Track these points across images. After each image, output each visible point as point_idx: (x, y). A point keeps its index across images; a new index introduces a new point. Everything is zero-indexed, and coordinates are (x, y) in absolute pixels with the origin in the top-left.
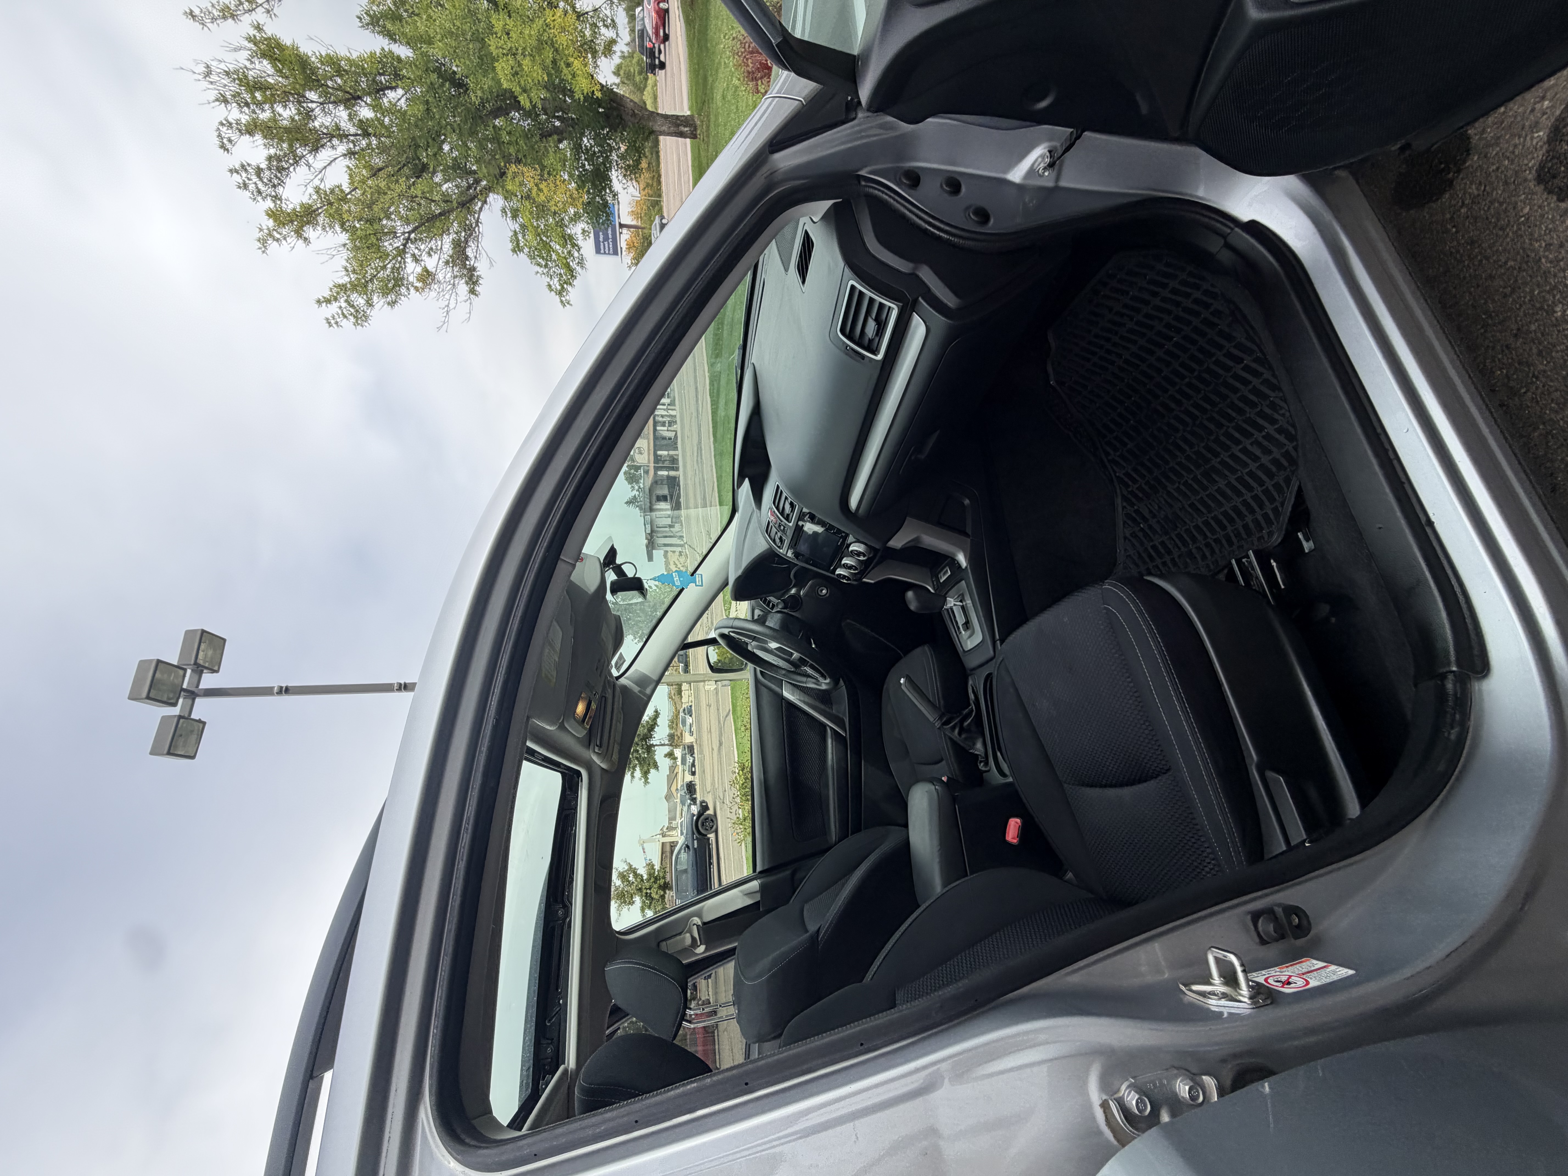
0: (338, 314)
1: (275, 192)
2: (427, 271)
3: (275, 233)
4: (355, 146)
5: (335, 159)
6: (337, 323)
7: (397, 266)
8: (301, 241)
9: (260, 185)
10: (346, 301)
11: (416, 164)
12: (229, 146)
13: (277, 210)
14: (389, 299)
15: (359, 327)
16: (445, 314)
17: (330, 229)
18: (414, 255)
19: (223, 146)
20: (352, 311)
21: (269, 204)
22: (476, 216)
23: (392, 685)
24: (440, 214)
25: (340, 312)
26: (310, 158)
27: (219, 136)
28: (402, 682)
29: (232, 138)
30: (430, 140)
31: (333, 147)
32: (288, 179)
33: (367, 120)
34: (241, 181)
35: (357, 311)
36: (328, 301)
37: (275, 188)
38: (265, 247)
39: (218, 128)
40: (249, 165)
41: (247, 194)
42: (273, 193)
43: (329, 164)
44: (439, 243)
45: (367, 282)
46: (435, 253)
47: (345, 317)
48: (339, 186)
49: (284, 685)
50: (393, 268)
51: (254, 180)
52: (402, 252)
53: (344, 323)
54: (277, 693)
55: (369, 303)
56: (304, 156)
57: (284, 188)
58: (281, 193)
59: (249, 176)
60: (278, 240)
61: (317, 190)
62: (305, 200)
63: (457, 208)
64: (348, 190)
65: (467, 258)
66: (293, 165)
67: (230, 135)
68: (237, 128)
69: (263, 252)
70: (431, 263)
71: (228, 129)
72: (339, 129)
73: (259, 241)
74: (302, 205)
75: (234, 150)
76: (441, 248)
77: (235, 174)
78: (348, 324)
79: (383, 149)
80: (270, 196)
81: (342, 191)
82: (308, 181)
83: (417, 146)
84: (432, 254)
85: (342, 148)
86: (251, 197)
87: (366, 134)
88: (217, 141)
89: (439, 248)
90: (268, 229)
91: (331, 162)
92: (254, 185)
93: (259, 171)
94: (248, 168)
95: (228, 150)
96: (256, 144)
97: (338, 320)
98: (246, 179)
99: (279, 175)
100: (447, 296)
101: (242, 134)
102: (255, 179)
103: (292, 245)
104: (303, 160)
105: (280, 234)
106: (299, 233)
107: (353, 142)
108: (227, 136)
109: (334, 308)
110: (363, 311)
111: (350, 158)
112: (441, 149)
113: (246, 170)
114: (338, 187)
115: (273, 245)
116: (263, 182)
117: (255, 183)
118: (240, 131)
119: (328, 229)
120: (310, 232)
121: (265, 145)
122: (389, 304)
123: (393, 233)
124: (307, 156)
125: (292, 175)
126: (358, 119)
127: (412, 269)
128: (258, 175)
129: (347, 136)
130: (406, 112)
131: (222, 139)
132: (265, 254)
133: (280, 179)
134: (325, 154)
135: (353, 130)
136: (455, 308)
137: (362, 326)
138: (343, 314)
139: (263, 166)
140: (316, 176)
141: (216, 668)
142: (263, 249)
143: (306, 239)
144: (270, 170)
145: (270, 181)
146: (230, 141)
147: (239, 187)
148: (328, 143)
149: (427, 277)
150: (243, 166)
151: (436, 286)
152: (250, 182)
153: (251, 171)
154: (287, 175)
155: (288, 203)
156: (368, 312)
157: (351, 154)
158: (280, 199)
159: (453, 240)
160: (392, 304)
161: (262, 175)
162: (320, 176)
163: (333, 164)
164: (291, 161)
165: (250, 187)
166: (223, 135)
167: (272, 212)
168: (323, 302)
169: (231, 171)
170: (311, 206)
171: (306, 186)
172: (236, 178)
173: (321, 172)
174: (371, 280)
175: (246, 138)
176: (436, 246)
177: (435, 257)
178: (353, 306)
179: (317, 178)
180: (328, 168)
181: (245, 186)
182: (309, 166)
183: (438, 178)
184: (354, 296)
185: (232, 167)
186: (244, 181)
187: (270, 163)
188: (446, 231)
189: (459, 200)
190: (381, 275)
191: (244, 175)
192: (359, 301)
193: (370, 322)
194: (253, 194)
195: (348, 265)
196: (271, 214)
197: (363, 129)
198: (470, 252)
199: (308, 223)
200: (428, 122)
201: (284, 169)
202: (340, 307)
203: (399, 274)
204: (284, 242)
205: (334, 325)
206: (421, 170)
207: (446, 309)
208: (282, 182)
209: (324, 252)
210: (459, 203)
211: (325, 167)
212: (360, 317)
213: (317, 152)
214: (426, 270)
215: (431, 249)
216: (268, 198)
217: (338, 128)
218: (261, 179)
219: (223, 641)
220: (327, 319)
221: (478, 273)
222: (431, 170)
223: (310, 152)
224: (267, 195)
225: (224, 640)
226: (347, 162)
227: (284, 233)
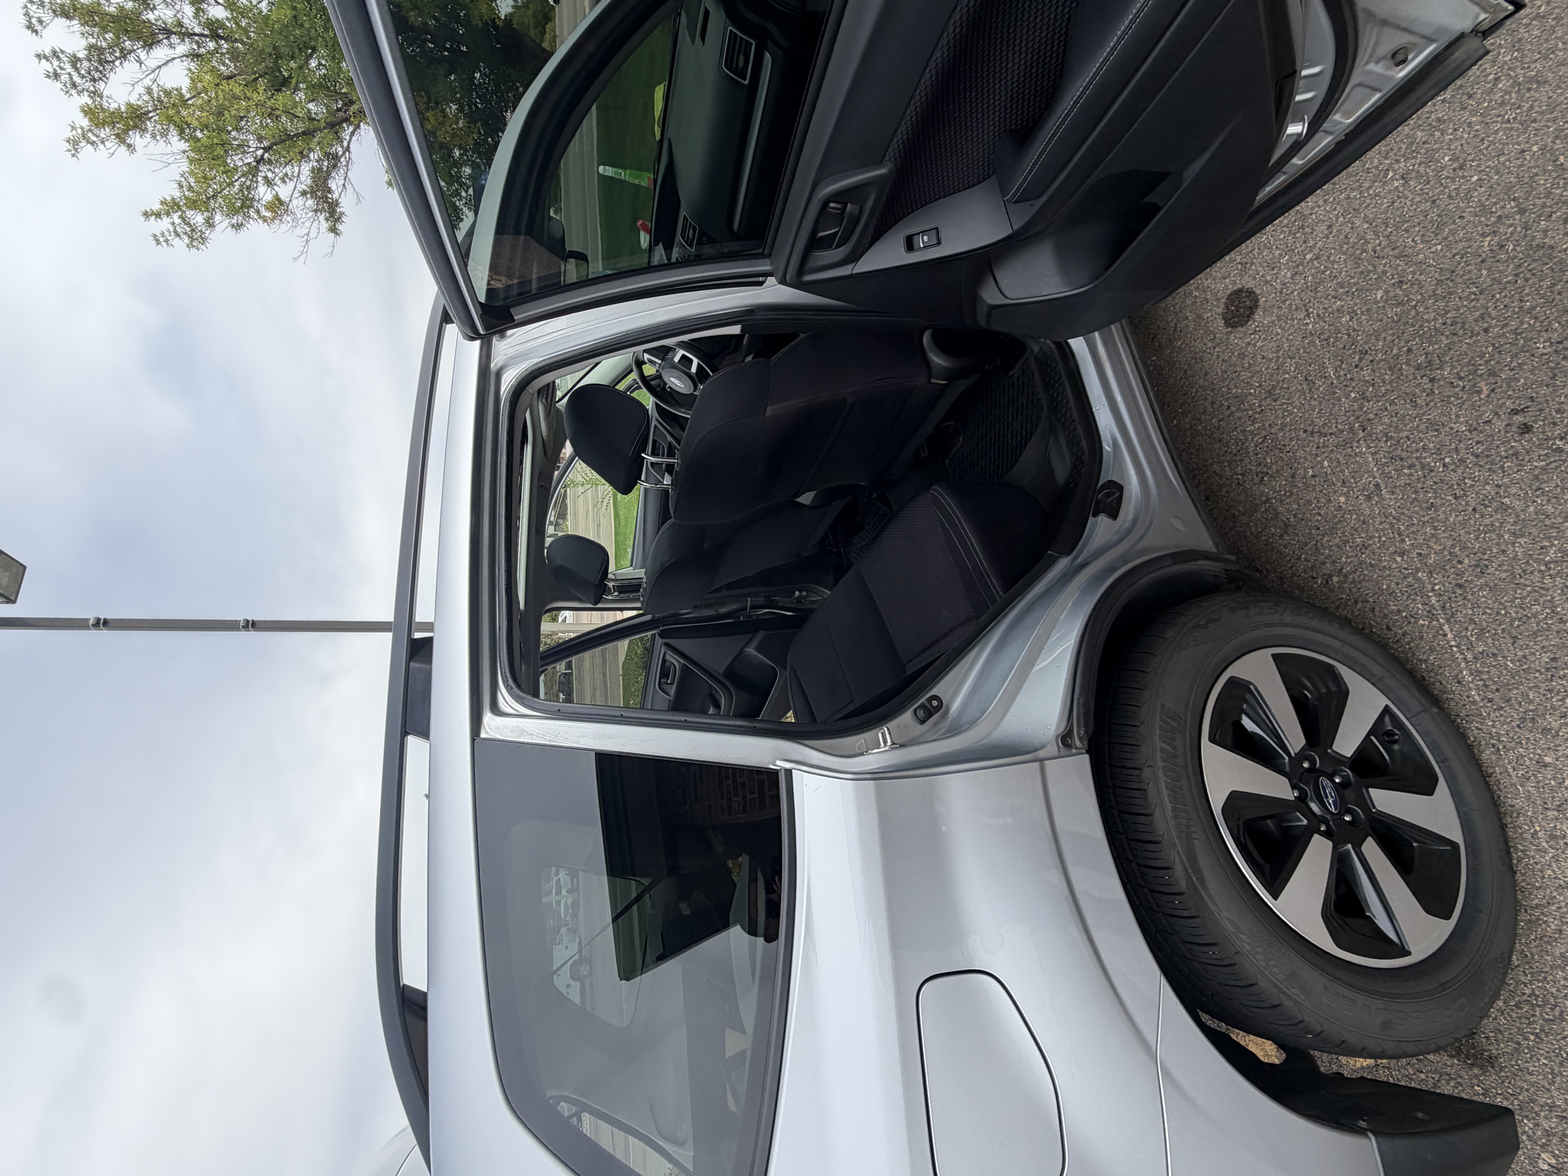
0: (169, 231)
1: (94, 87)
2: (279, 200)
3: (90, 135)
4: (199, 47)
5: (173, 59)
6: (167, 241)
7: (248, 183)
8: (123, 148)
9: (76, 78)
10: (181, 217)
11: (276, 76)
12: (38, 27)
13: (96, 107)
14: (234, 221)
15: (193, 250)
16: (304, 243)
17: (162, 137)
18: (266, 177)
19: (30, 27)
20: (188, 229)
21: (86, 99)
22: (345, 144)
23: (237, 622)
24: (304, 133)
25: (172, 229)
26: (142, 54)
27: (27, 14)
28: (250, 619)
29: (44, 19)
30: (296, 51)
31: (171, 46)
32: (112, 74)
33: (217, 20)
34: (51, 70)
35: (193, 230)
36: (158, 215)
37: (95, 82)
38: (76, 150)
39: (26, 7)
40: (62, 52)
41: (58, 85)
42: (92, 89)
43: (165, 64)
44: (296, 169)
45: (208, 198)
46: (290, 180)
47: (177, 235)
48: (179, 90)
49: (102, 617)
50: (241, 185)
51: (68, 71)
52: (253, 171)
53: (176, 242)
54: (93, 625)
55: (210, 223)
56: (134, 50)
57: (106, 83)
58: (102, 89)
59: (62, 65)
60: (93, 143)
61: (149, 91)
62: (133, 100)
63: (325, 128)
64: (188, 96)
65: (330, 191)
66: (119, 58)
67: (40, 15)
68: (51, 8)
69: (73, 155)
70: (284, 191)
71: (38, 8)
72: (182, 26)
73: (68, 142)
74: (129, 105)
75: (45, 33)
76: (298, 175)
77: (44, 61)
78: (180, 244)
79: (235, 56)
80: (87, 91)
81: (181, 95)
82: (136, 80)
83: (279, 56)
84: (287, 180)
85: (182, 48)
86: (62, 89)
87: (215, 36)
88: (23, 20)
89: (296, 175)
90: (82, 128)
91: (168, 61)
92: (67, 76)
93: (75, 61)
94: (60, 55)
95: (36, 32)
96: (72, 29)
97: (169, 238)
98: (57, 68)
99: (101, 68)
100: (308, 224)
101: (57, 16)
102: (68, 68)
103: (112, 151)
104: (133, 54)
105: (97, 136)
106: (121, 138)
107: (197, 43)
108: (37, 15)
109: (165, 224)
110: (201, 231)
111: (192, 60)
112: (307, 63)
113: (58, 58)
114: (177, 90)
115: (86, 150)
116: (79, 74)
117: (69, 74)
118: (54, 11)
119: (158, 138)
120: (135, 138)
121: (83, 34)
122: (233, 226)
123: (242, 147)
124: (139, 51)
125: (119, 70)
126: (205, 17)
127: (264, 193)
128: (74, 65)
129: (192, 35)
130: (267, 17)
131: (30, 18)
132: (74, 158)
133: (101, 73)
134: (160, 53)
135: (197, 30)
136: (316, 238)
137: (198, 249)
138: (176, 232)
139: (82, 54)
140: (147, 75)
141: (13, 598)
142: (73, 152)
143: (129, 146)
144: (90, 60)
145: (89, 73)
146: (40, 21)
147: (48, 76)
148: (164, 41)
149: (278, 206)
150: (54, 53)
151: (289, 219)
152: (63, 72)
153: (65, 59)
154: (112, 70)
155: (110, 101)
156: (207, 232)
157: (194, 56)
158: (101, 96)
159: (313, 168)
160: (238, 227)
161: (78, 66)
162: (152, 76)
163: (170, 64)
164: (117, 54)
165: (63, 77)
166: (32, 13)
167: (90, 109)
168: (151, 215)
169: (38, 56)
170: (142, 108)
171: (133, 85)
172: (45, 65)
173: (153, 71)
174: (214, 197)
175: (61, 22)
176: (293, 173)
177: (291, 185)
178: (189, 224)
179: (148, 78)
180: (164, 69)
181: (56, 76)
182: (140, 63)
183: (301, 95)
184: (189, 213)
185: (40, 52)
186: (54, 69)
187: (90, 52)
188: (303, 156)
189: (328, 121)
190: (226, 192)
191: (56, 63)
192: (198, 219)
193: (208, 245)
194: (65, 85)
195: (183, 180)
196: (87, 111)
197: (210, 30)
198: (332, 184)
199: (135, 127)
200: (294, 30)
201: (107, 62)
202: (173, 223)
203: (249, 193)
204: (101, 146)
205: (163, 244)
206: (280, 84)
207: (305, 237)
208: (105, 76)
209: (159, 158)
210: (327, 124)
211: (160, 67)
212: (196, 238)
213: (152, 48)
214: (277, 198)
215: (286, 175)
216: (85, 93)
217: (180, 24)
218: (77, 70)
219: (22, 568)
220: (155, 236)
221: (341, 209)
222: (292, 86)
223: (143, 47)
224: (83, 89)
225: (25, 568)
226: (187, 63)
227: (103, 135)
